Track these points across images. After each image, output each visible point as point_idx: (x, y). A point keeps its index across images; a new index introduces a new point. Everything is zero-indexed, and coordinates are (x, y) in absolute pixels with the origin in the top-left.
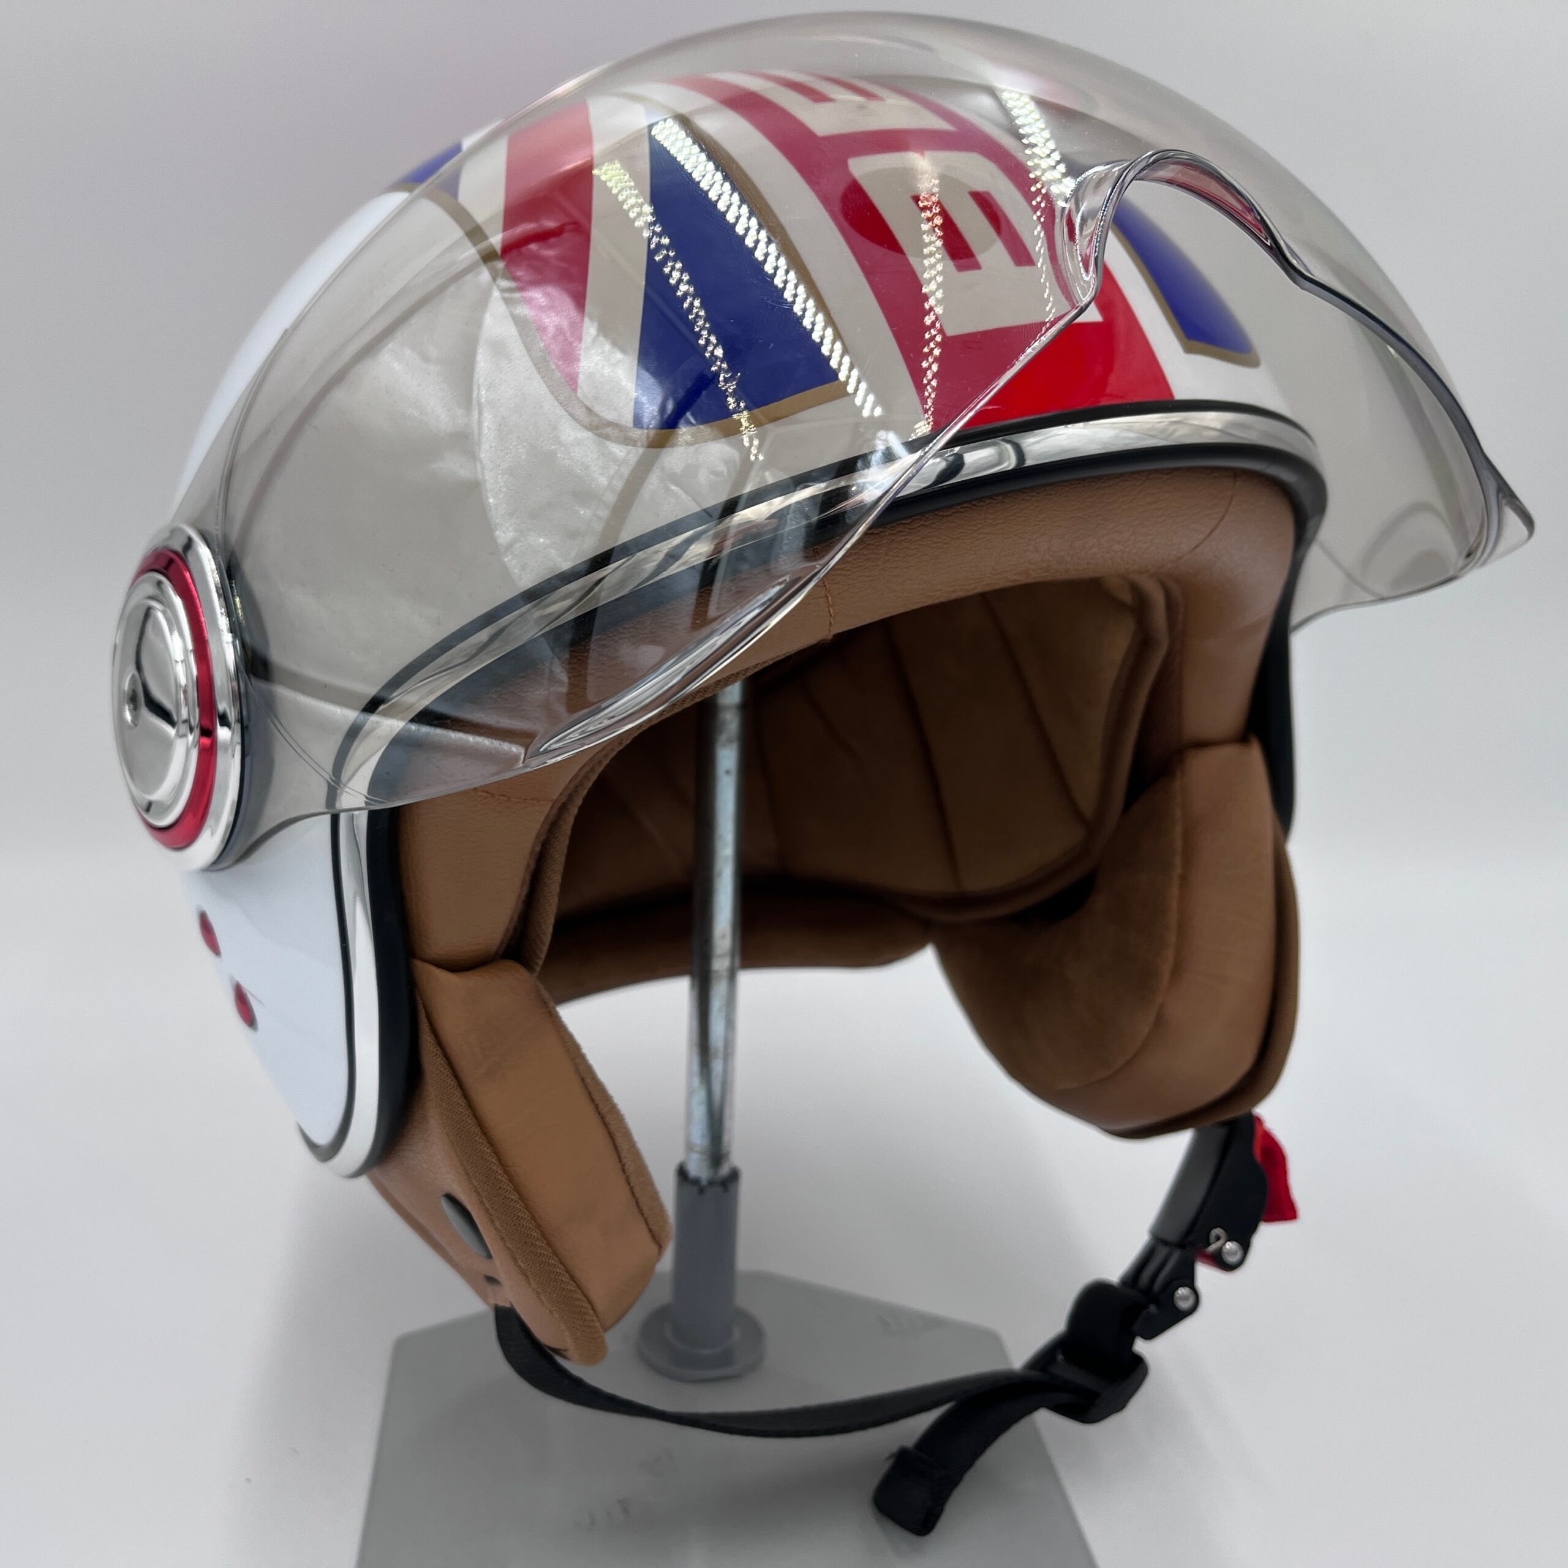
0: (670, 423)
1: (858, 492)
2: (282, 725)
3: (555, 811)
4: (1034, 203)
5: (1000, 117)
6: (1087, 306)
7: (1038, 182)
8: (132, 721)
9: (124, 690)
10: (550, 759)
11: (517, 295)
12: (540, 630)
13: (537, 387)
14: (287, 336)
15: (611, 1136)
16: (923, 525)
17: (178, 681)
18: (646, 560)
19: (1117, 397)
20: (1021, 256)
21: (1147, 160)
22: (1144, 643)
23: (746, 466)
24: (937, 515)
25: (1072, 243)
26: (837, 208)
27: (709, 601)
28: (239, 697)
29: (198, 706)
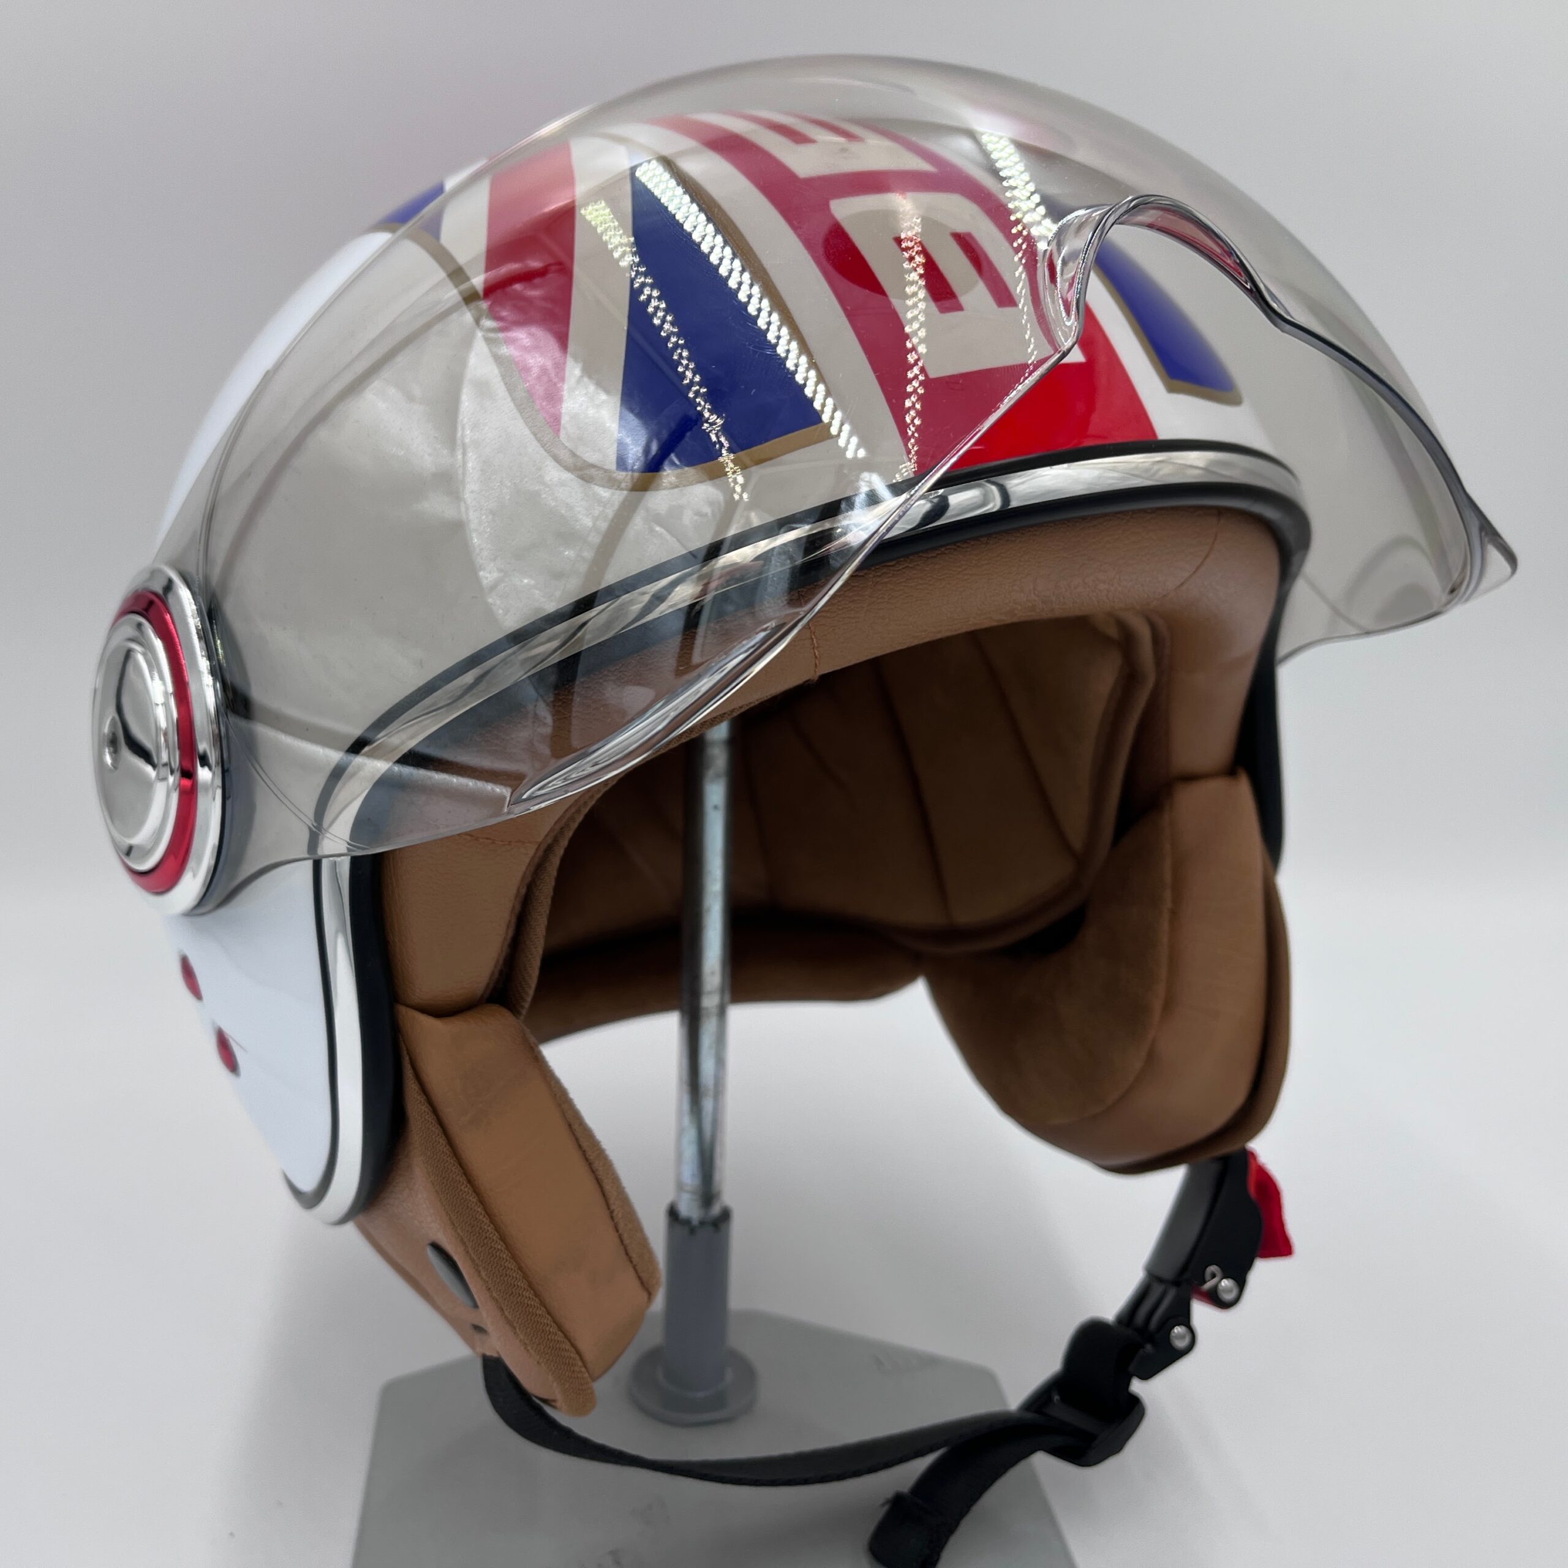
0: (654, 466)
1: (844, 534)
2: (262, 768)
3: (540, 853)
4: (1015, 245)
5: (979, 157)
6: (1069, 350)
7: (1019, 224)
8: (112, 764)
9: (104, 734)
10: (534, 805)
11: (501, 335)
12: (526, 673)
13: (520, 429)
14: (268, 378)
15: (599, 1183)
16: (908, 567)
17: (158, 724)
18: (631, 602)
19: (1099, 437)
20: (1003, 297)
21: (1126, 205)
22: (1130, 678)
23: (730, 507)
24: (922, 556)
25: (1053, 286)
26: (821, 251)
27: (693, 643)
28: (219, 739)
29: (179, 748)
